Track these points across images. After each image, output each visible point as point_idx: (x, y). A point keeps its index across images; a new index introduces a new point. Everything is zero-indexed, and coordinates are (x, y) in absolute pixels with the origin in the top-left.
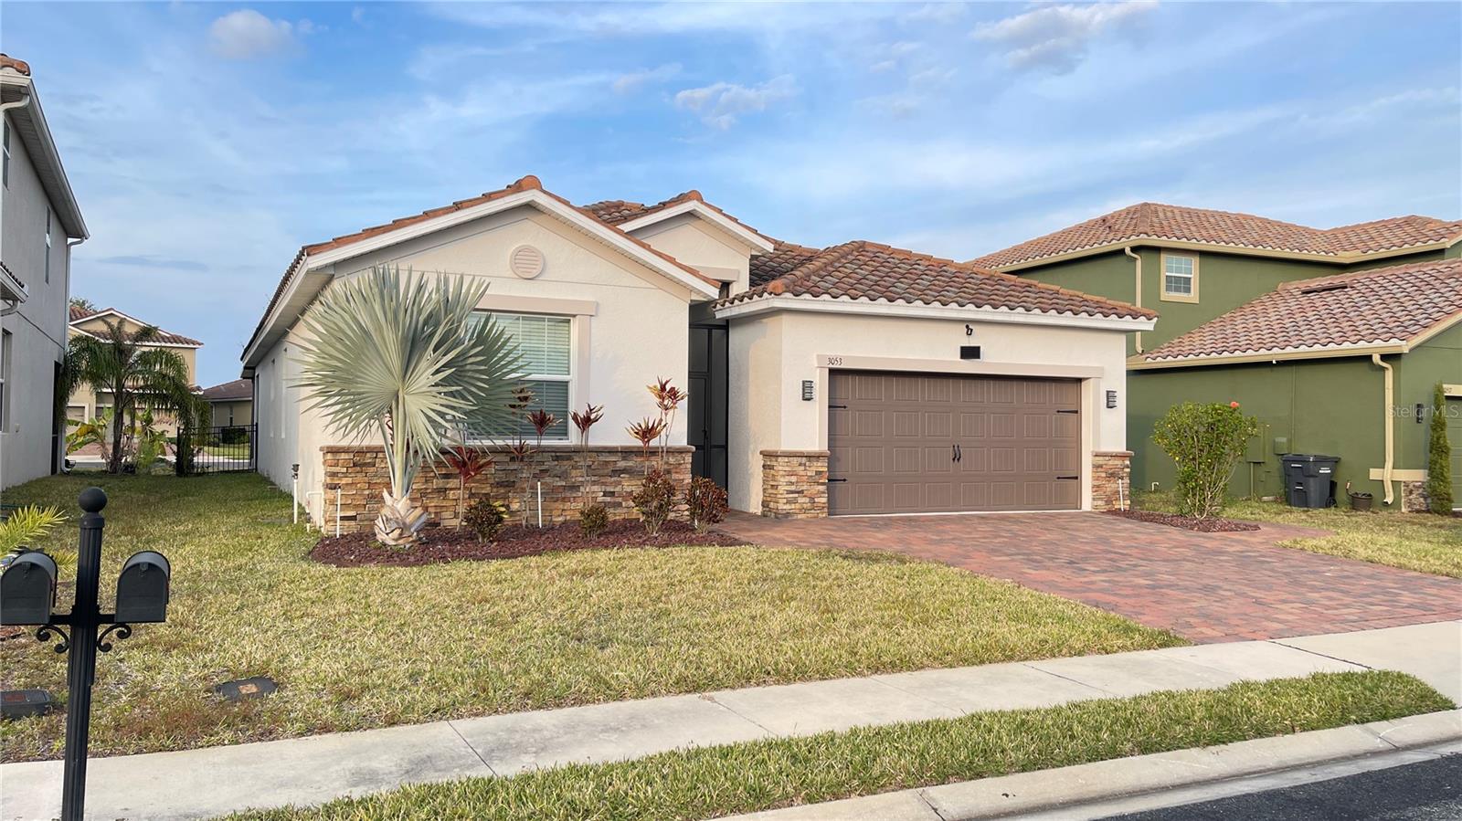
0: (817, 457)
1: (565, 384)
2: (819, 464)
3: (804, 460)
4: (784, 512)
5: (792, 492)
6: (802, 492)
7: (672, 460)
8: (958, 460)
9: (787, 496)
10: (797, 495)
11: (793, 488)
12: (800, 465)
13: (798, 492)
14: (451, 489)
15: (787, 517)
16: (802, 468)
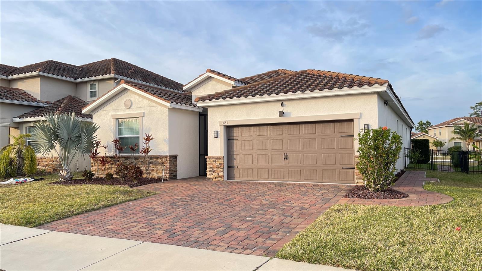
0: (220, 158)
1: (138, 137)
2: (220, 161)
3: (215, 159)
4: (208, 178)
5: (211, 171)
6: (215, 171)
7: (163, 160)
8: (287, 159)
9: (209, 172)
10: (213, 172)
11: (211, 169)
12: (214, 161)
13: (213, 171)
14: (113, 167)
15: (209, 180)
16: (214, 162)
